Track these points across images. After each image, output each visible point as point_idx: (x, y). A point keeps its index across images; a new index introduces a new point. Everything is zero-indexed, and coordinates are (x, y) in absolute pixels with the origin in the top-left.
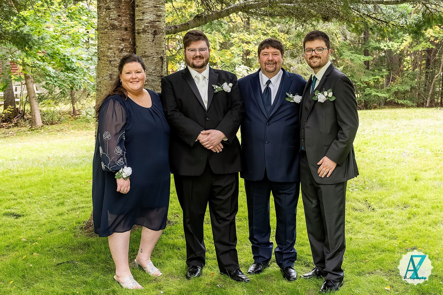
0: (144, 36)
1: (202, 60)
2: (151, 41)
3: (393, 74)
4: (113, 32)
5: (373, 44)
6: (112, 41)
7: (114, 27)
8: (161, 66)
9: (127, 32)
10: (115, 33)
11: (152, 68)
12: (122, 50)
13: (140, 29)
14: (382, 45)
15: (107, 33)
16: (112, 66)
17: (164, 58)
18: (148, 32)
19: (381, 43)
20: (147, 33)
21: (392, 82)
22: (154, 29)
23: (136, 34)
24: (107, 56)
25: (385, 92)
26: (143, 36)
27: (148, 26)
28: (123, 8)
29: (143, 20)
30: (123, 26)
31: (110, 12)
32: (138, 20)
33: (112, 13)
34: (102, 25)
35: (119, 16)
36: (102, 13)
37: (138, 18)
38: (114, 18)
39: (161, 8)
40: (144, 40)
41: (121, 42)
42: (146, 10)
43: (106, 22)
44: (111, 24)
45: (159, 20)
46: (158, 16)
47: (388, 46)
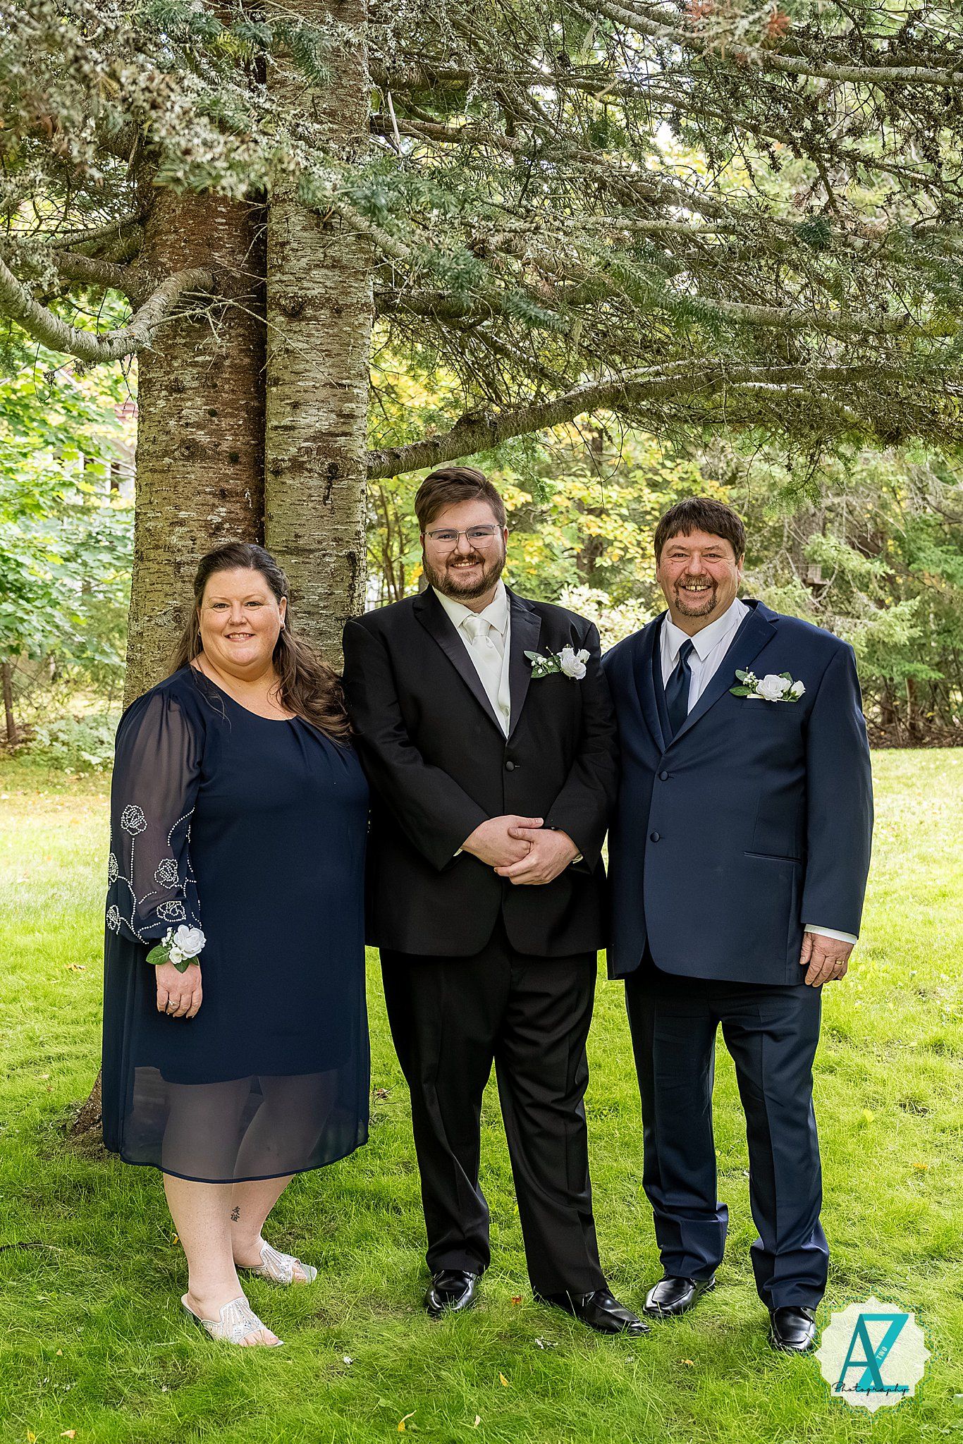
0: (296, 483)
1: (479, 569)
2: (317, 498)
4: (190, 469)
6: (187, 498)
7: (193, 451)
8: (350, 585)
9: (237, 467)
10: (196, 472)
11: (320, 590)
12: (219, 527)
13: (283, 460)
15: (167, 470)
16: (184, 582)
17: (359, 559)
18: (310, 471)
20: (306, 474)
22: (330, 461)
23: (269, 477)
24: (169, 548)
26: (291, 482)
27: (308, 451)
28: (226, 387)
29: (292, 428)
30: (225, 446)
31: (183, 400)
32: (276, 428)
33: (189, 404)
34: (154, 442)
35: (213, 413)
36: (155, 404)
37: (276, 423)
38: (193, 419)
39: (356, 391)
40: (296, 496)
41: (216, 502)
42: (306, 396)
43: (168, 433)
44: (183, 441)
45: (345, 429)
46: (344, 416)
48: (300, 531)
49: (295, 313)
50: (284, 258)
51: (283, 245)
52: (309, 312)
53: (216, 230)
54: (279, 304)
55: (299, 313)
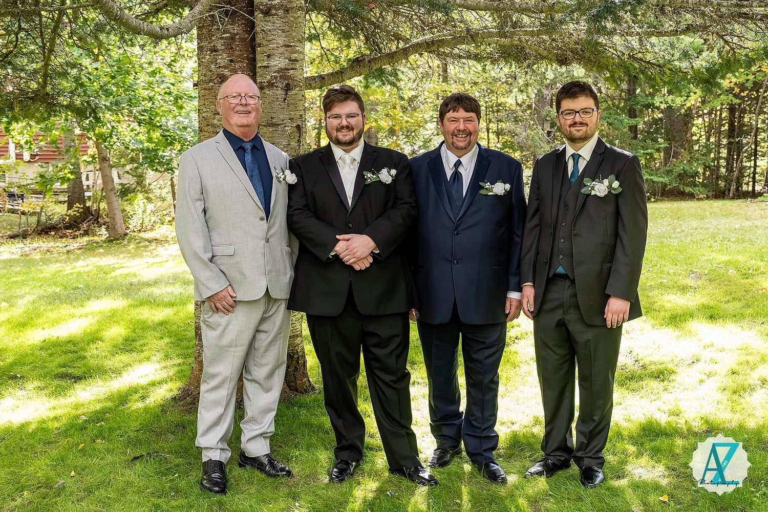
0: (271, 93)
1: (351, 133)
2: (281, 100)
3: (674, 146)
5: (643, 99)
8: (298, 140)
11: (284, 143)
13: (264, 82)
14: (657, 101)
15: (212, 88)
17: (302, 128)
18: (277, 87)
19: (656, 98)
20: (275, 88)
21: (675, 160)
22: (286, 82)
24: (213, 126)
25: (663, 175)
26: (269, 92)
27: (276, 77)
28: (238, 48)
29: (268, 67)
31: (217, 55)
32: (261, 67)
33: (220, 57)
34: (205, 76)
35: (231, 61)
36: (204, 58)
37: (260, 65)
38: (222, 64)
39: (297, 48)
40: (271, 99)
42: (274, 51)
43: (211, 71)
44: (218, 75)
45: (293, 66)
46: (292, 60)
47: (666, 103)
48: (273, 116)
49: (267, 12)
52: (273, 11)
54: (259, 8)
55: (269, 12)
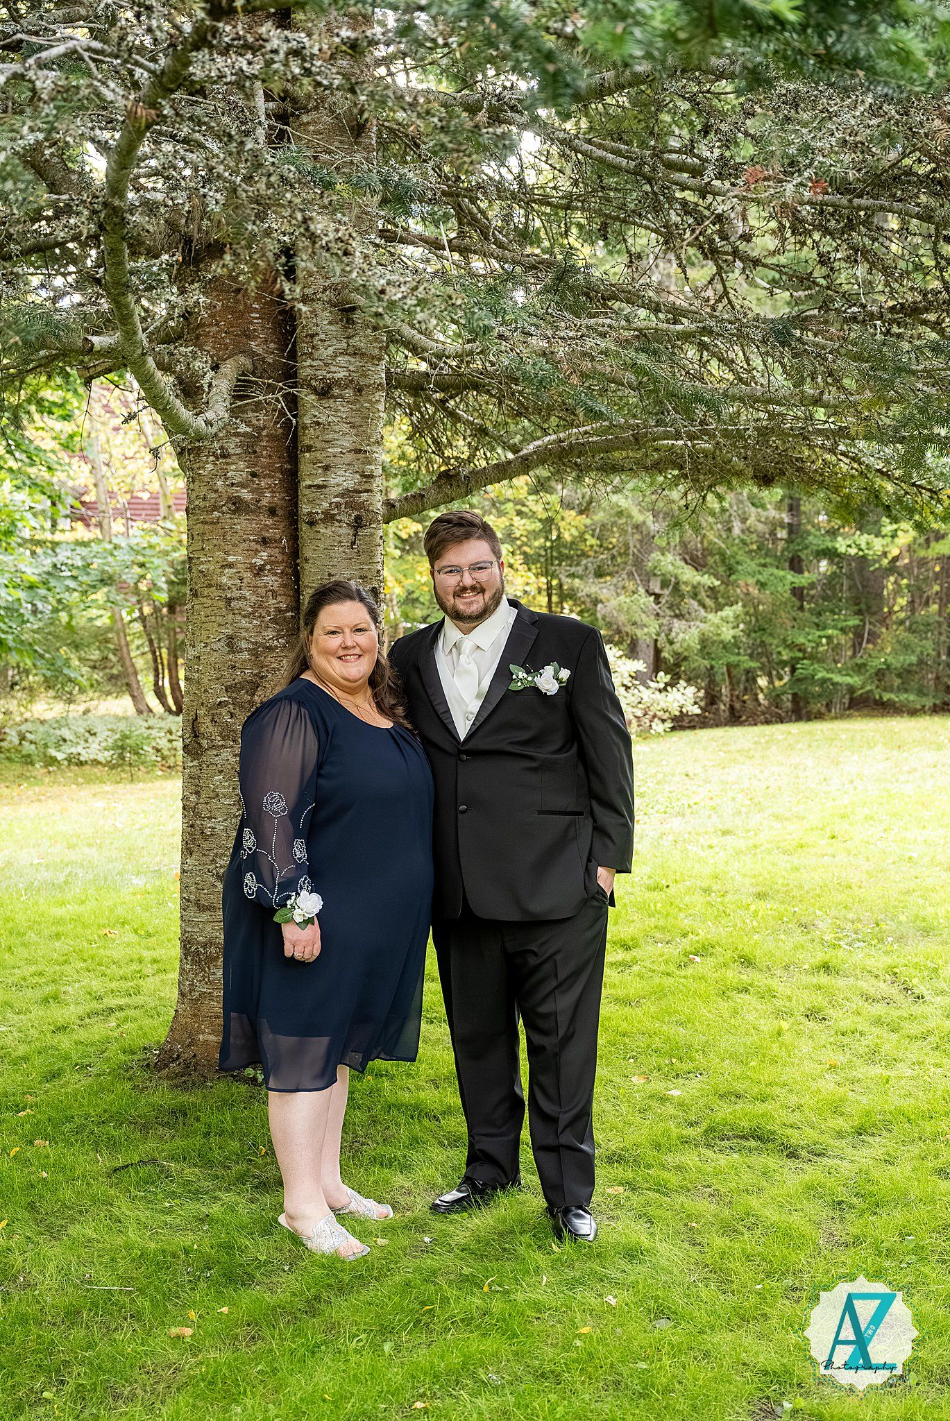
0: (328, 532)
1: (480, 597)
2: (346, 544)
3: (871, 623)
4: (236, 521)
5: (817, 541)
6: (235, 545)
7: (238, 506)
9: (275, 519)
10: (242, 524)
12: (262, 569)
13: (316, 513)
14: (841, 545)
15: (217, 522)
16: (234, 614)
17: (379, 592)
18: (340, 521)
19: (839, 539)
20: (336, 524)
21: (870, 646)
22: (356, 513)
23: (304, 527)
24: (220, 586)
25: (849, 672)
26: (324, 531)
27: (338, 505)
28: (264, 453)
29: (324, 487)
30: (264, 502)
31: (228, 464)
32: (310, 487)
33: (233, 467)
34: (204, 499)
36: (204, 468)
37: (309, 483)
38: (238, 480)
39: (374, 455)
40: (328, 542)
41: (259, 547)
42: (335, 460)
43: (216, 491)
44: (229, 498)
45: (367, 487)
46: (366, 476)
47: (858, 546)
48: (333, 571)
49: (324, 392)
50: (313, 347)
51: (312, 336)
52: (336, 391)
53: (252, 323)
54: (310, 385)
55: (328, 392)
